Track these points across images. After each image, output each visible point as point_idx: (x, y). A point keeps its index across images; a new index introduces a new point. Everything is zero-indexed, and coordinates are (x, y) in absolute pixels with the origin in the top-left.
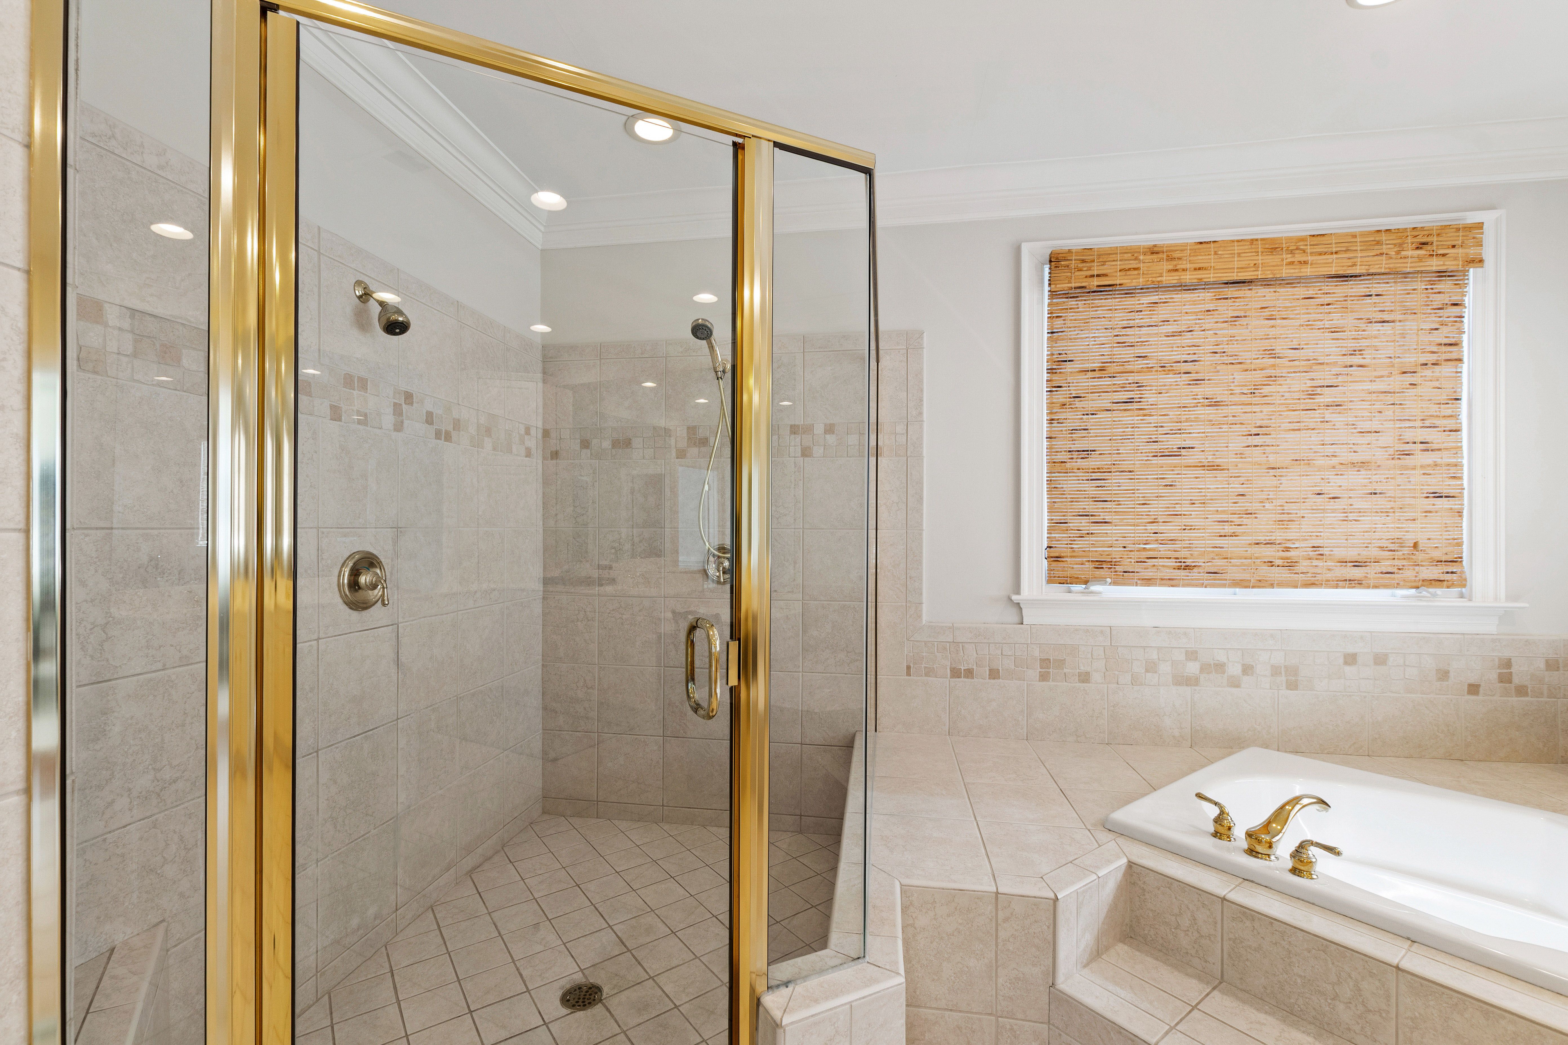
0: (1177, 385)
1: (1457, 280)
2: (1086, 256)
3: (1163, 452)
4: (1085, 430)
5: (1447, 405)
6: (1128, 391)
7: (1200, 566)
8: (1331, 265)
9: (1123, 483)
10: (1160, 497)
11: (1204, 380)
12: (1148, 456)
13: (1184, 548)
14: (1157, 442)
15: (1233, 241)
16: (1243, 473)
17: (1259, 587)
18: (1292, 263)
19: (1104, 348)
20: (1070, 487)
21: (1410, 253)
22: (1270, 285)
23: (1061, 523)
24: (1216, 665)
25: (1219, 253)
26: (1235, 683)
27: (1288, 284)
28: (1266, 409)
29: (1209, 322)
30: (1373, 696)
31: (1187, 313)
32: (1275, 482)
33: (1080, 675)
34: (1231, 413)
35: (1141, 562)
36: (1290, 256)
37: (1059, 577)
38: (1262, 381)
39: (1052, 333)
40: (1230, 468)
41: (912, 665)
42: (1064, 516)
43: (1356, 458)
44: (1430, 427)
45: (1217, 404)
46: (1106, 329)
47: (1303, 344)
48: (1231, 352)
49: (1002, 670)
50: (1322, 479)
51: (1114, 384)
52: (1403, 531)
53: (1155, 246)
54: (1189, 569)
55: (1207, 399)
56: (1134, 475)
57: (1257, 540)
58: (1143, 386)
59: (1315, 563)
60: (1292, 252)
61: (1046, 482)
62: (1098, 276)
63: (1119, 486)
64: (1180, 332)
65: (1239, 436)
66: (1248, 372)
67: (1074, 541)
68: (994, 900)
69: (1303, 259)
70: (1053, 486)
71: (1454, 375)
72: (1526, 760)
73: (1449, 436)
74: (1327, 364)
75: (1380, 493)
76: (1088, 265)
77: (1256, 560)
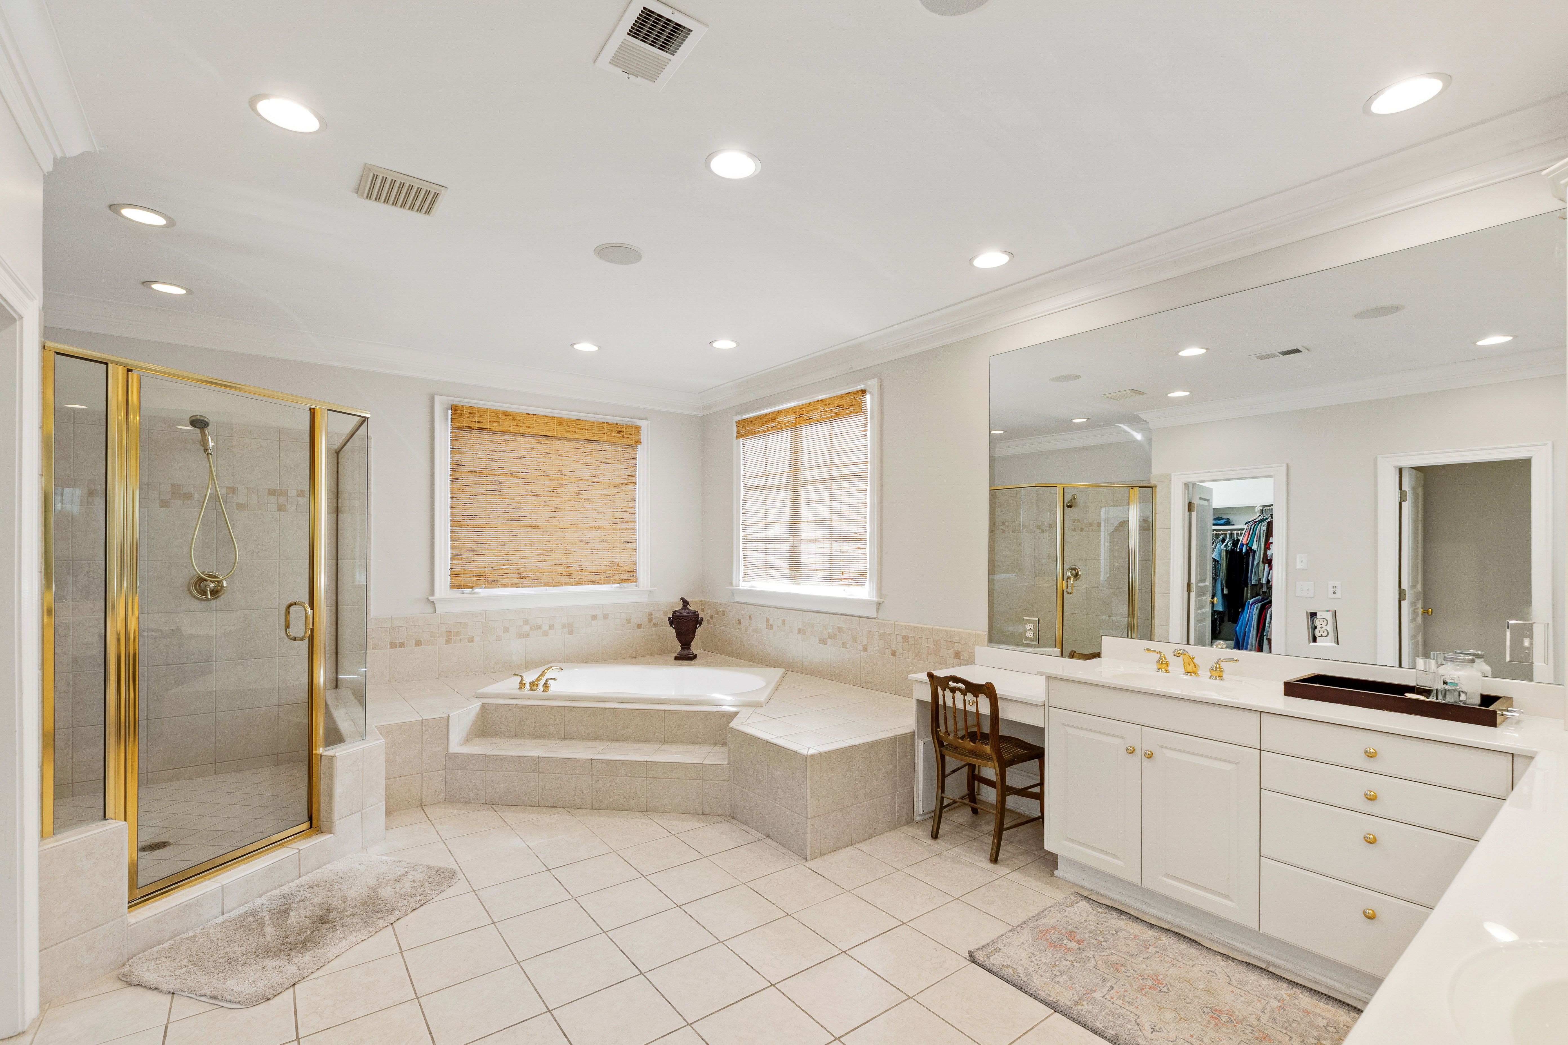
0: (518, 484)
1: (633, 448)
2: (472, 410)
3: (512, 518)
4: (471, 504)
5: (631, 502)
6: (494, 485)
7: (529, 576)
8: (585, 435)
9: (491, 533)
10: (510, 541)
11: (531, 482)
12: (504, 520)
13: (522, 567)
14: (509, 512)
15: (544, 416)
16: (549, 530)
17: (556, 586)
18: (567, 430)
19: (481, 460)
20: (463, 534)
21: (615, 434)
22: (560, 439)
23: (458, 554)
24: (537, 625)
25: (538, 421)
26: (546, 634)
27: (567, 440)
28: (559, 499)
29: (533, 454)
30: (603, 633)
31: (523, 447)
32: (562, 535)
33: (469, 638)
34: (543, 500)
35: (501, 575)
37: (457, 585)
38: (557, 485)
39: (453, 448)
40: (543, 527)
42: (459, 551)
43: (596, 524)
44: (625, 511)
45: (537, 495)
46: (483, 450)
47: (575, 470)
48: (543, 470)
49: (424, 640)
50: (583, 533)
51: (487, 480)
52: (614, 558)
53: (507, 411)
54: (524, 578)
55: (532, 492)
56: (497, 529)
57: (555, 562)
58: (502, 483)
59: (580, 573)
60: (569, 426)
61: (449, 532)
62: (477, 421)
63: (489, 535)
64: (520, 457)
65: (547, 511)
66: (551, 480)
67: (465, 564)
68: (421, 724)
69: (573, 430)
70: (453, 535)
71: (633, 489)
72: (657, 654)
73: (631, 515)
74: (584, 480)
75: (605, 541)
76: (472, 414)
77: (555, 573)
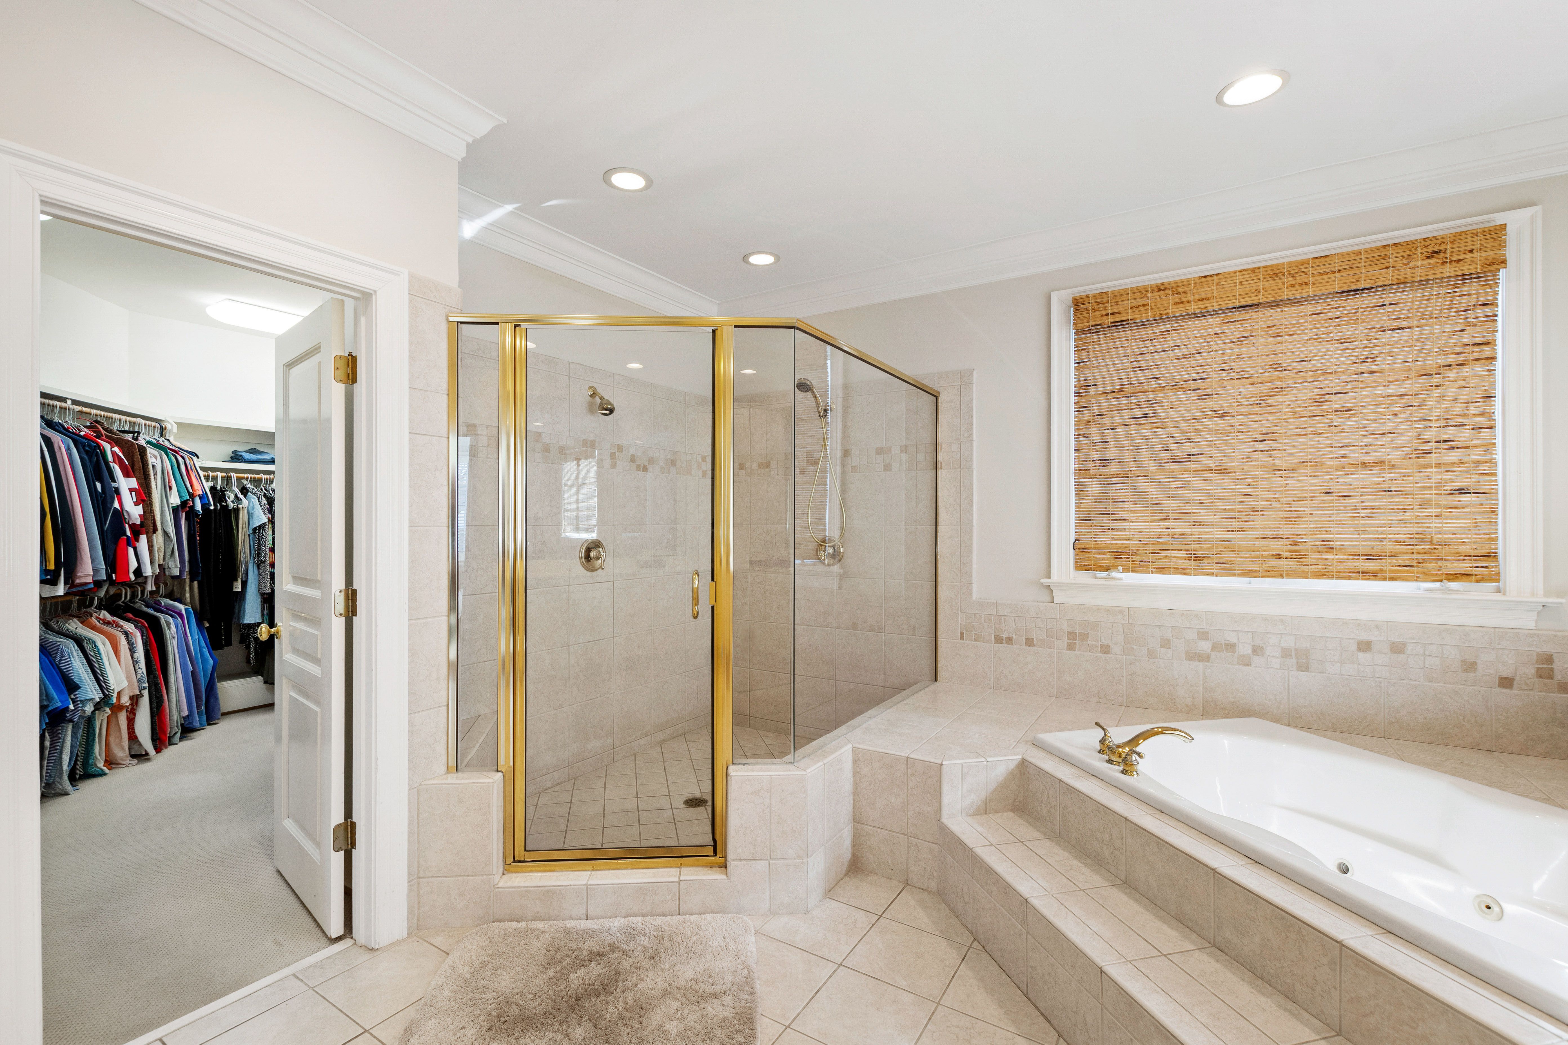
0: (1187, 400)
1: (1485, 281)
2: (1101, 299)
3: (1174, 459)
4: (1106, 442)
5: (1477, 404)
6: (1143, 408)
7: (1209, 557)
8: (1334, 283)
9: (1139, 486)
10: (1172, 497)
11: (1212, 395)
12: (1160, 463)
13: (1194, 541)
14: (1168, 450)
15: (1236, 272)
16: (1249, 475)
17: (1269, 577)
18: (1294, 285)
19: (1122, 373)
20: (1093, 491)
21: (1420, 263)
22: (1278, 305)
23: (1086, 520)
24: (1227, 645)
25: (1222, 283)
26: (1246, 662)
27: (1295, 303)
28: (1272, 418)
29: (1216, 344)
30: (1389, 682)
31: (1196, 337)
32: (1281, 482)
33: (1102, 646)
34: (1237, 422)
35: (1155, 553)
36: (1291, 279)
37: (1084, 565)
38: (1269, 392)
39: (1079, 363)
40: (1236, 471)
41: (965, 632)
42: (1089, 514)
43: (1370, 458)
44: (1456, 426)
45: (1224, 415)
46: (1124, 356)
47: (1310, 357)
48: (1237, 368)
49: (1036, 639)
50: (1331, 479)
51: (1131, 403)
52: (1423, 527)
53: (1162, 284)
54: (1199, 560)
55: (1214, 411)
56: (1148, 479)
57: (1264, 534)
58: (1156, 403)
59: (1325, 556)
60: (1293, 276)
61: (1074, 487)
62: (1112, 314)
63: (1135, 489)
64: (1190, 354)
65: (1246, 442)
66: (1254, 385)
67: (1098, 535)
70: (1080, 491)
71: (1487, 373)
73: (1479, 433)
74: (1336, 372)
75: (1396, 491)
76: (1103, 305)
77: (1264, 553)
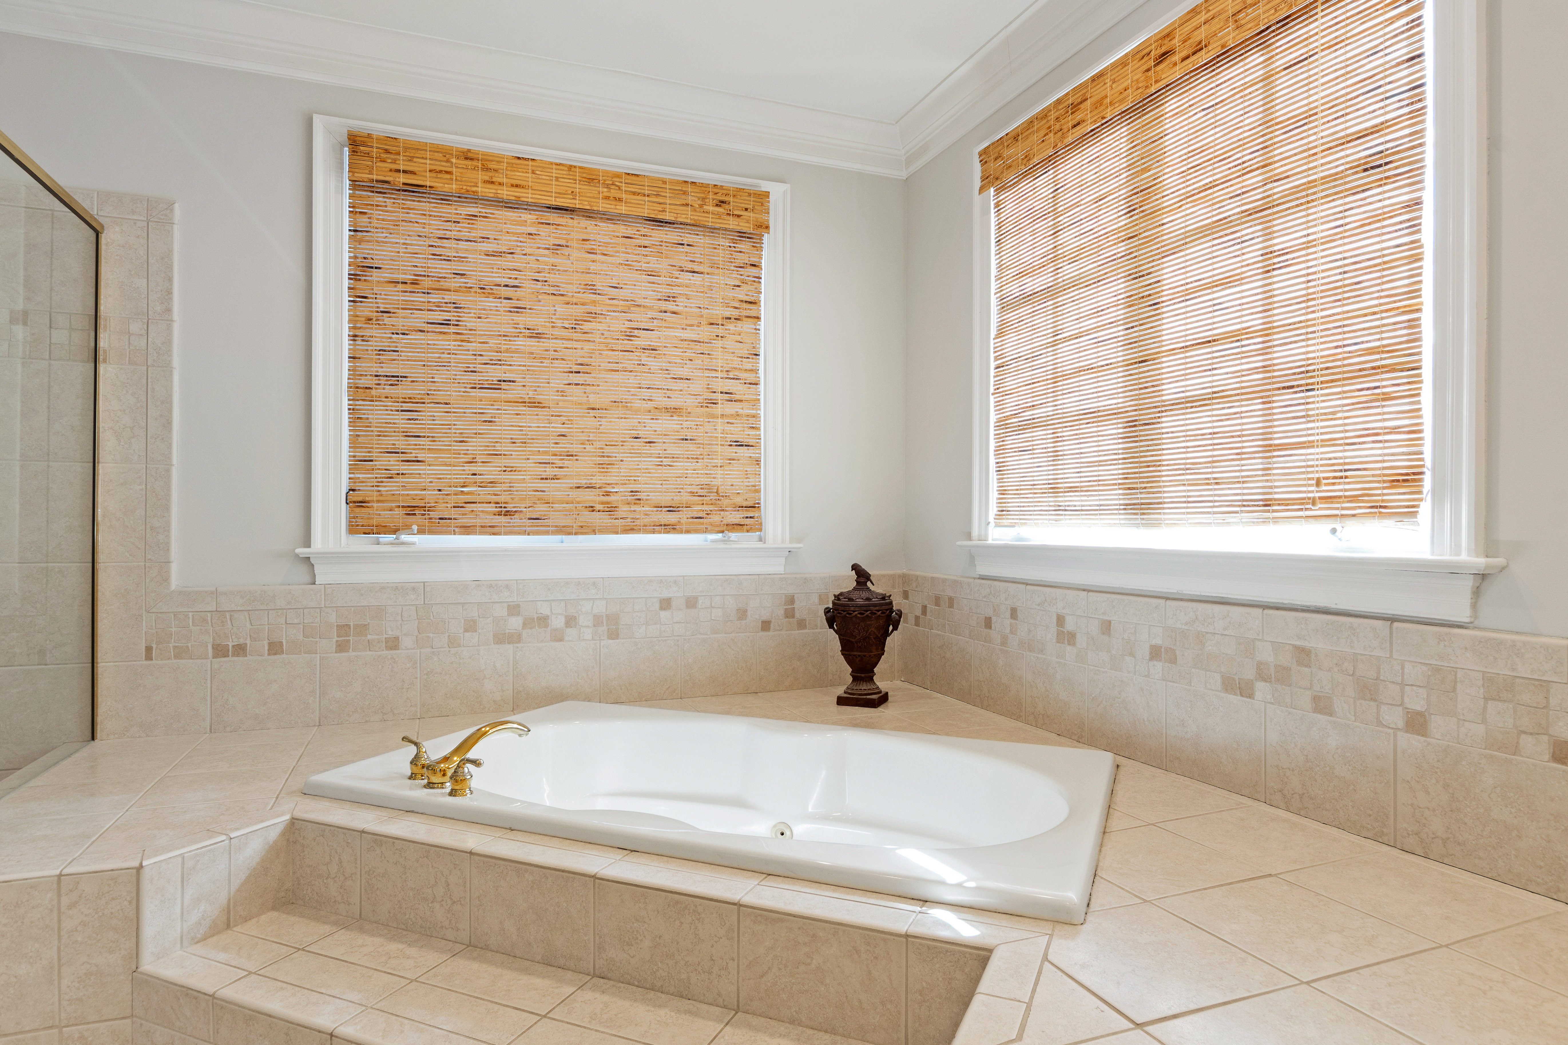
0: (497, 311)
1: (754, 243)
2: (389, 146)
3: (482, 384)
4: (394, 351)
5: (748, 360)
6: (444, 311)
7: (521, 512)
8: (643, 207)
9: (438, 416)
10: (479, 434)
11: (525, 308)
12: (465, 387)
13: (504, 491)
14: (475, 372)
15: (552, 163)
16: (565, 412)
17: (582, 533)
18: (607, 198)
19: (417, 258)
20: (376, 419)
21: (711, 208)
22: (592, 217)
23: (365, 461)
24: (539, 619)
25: (537, 172)
26: (558, 637)
27: (608, 219)
28: (588, 346)
29: (531, 246)
30: (685, 639)
31: (508, 232)
32: (594, 423)
33: (387, 640)
34: (552, 347)
35: (458, 507)
36: (605, 190)
37: (362, 526)
38: (583, 317)
39: (355, 231)
40: (551, 406)
41: (154, 646)
42: (369, 452)
43: (671, 403)
44: (734, 379)
45: (538, 336)
46: (419, 236)
47: (622, 284)
48: (552, 282)
49: (287, 642)
50: (639, 422)
51: (429, 302)
52: (710, 478)
53: (469, 151)
54: (510, 515)
55: (528, 329)
56: (450, 408)
57: (578, 483)
58: (460, 308)
59: (633, 508)
60: (607, 186)
61: (347, 411)
62: (405, 172)
63: (433, 420)
64: (501, 252)
65: (560, 372)
66: (570, 306)
67: (382, 482)
69: (618, 196)
70: (355, 418)
71: (754, 331)
73: (749, 388)
74: (644, 307)
75: (691, 440)
76: (392, 156)
77: (577, 505)
